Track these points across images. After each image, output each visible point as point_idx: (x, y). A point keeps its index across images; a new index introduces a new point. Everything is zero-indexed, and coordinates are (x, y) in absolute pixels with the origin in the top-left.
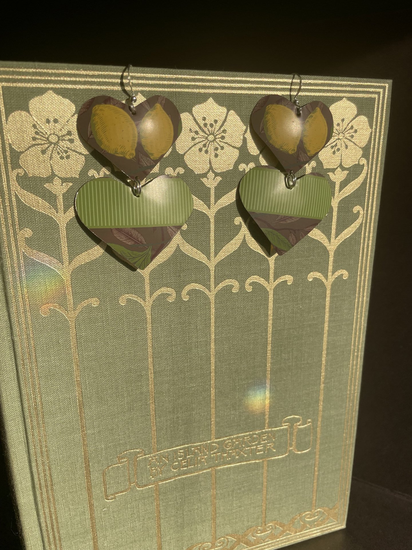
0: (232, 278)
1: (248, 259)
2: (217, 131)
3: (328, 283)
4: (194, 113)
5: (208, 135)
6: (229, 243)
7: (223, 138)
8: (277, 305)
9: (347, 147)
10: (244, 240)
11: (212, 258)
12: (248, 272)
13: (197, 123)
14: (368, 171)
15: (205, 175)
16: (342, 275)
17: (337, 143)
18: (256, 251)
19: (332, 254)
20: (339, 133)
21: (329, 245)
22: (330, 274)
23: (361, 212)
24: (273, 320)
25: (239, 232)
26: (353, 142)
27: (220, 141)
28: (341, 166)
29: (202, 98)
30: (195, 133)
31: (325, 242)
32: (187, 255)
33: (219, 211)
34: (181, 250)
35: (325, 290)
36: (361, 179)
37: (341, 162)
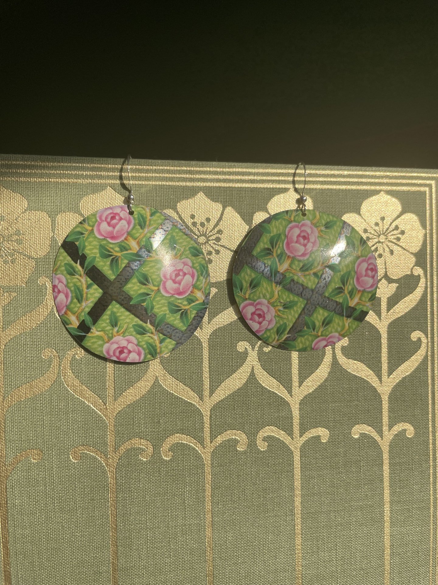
0: (236, 428)
1: (259, 401)
2: (211, 231)
3: (385, 444)
4: (179, 210)
5: (198, 237)
6: (231, 377)
7: (218, 239)
8: (307, 473)
9: (392, 252)
10: (252, 374)
11: (206, 399)
12: (260, 420)
14: (426, 284)
16: (405, 430)
17: (377, 248)
18: (271, 389)
19: (385, 400)
20: (380, 235)
21: (380, 385)
22: (385, 428)
23: (424, 340)
24: (303, 496)
25: (244, 362)
26: (401, 246)
27: (214, 243)
28: (386, 275)
29: (191, 192)
31: (373, 380)
32: (170, 393)
33: (215, 333)
34: (160, 385)
35: (380, 453)
36: (418, 293)
37: (386, 272)
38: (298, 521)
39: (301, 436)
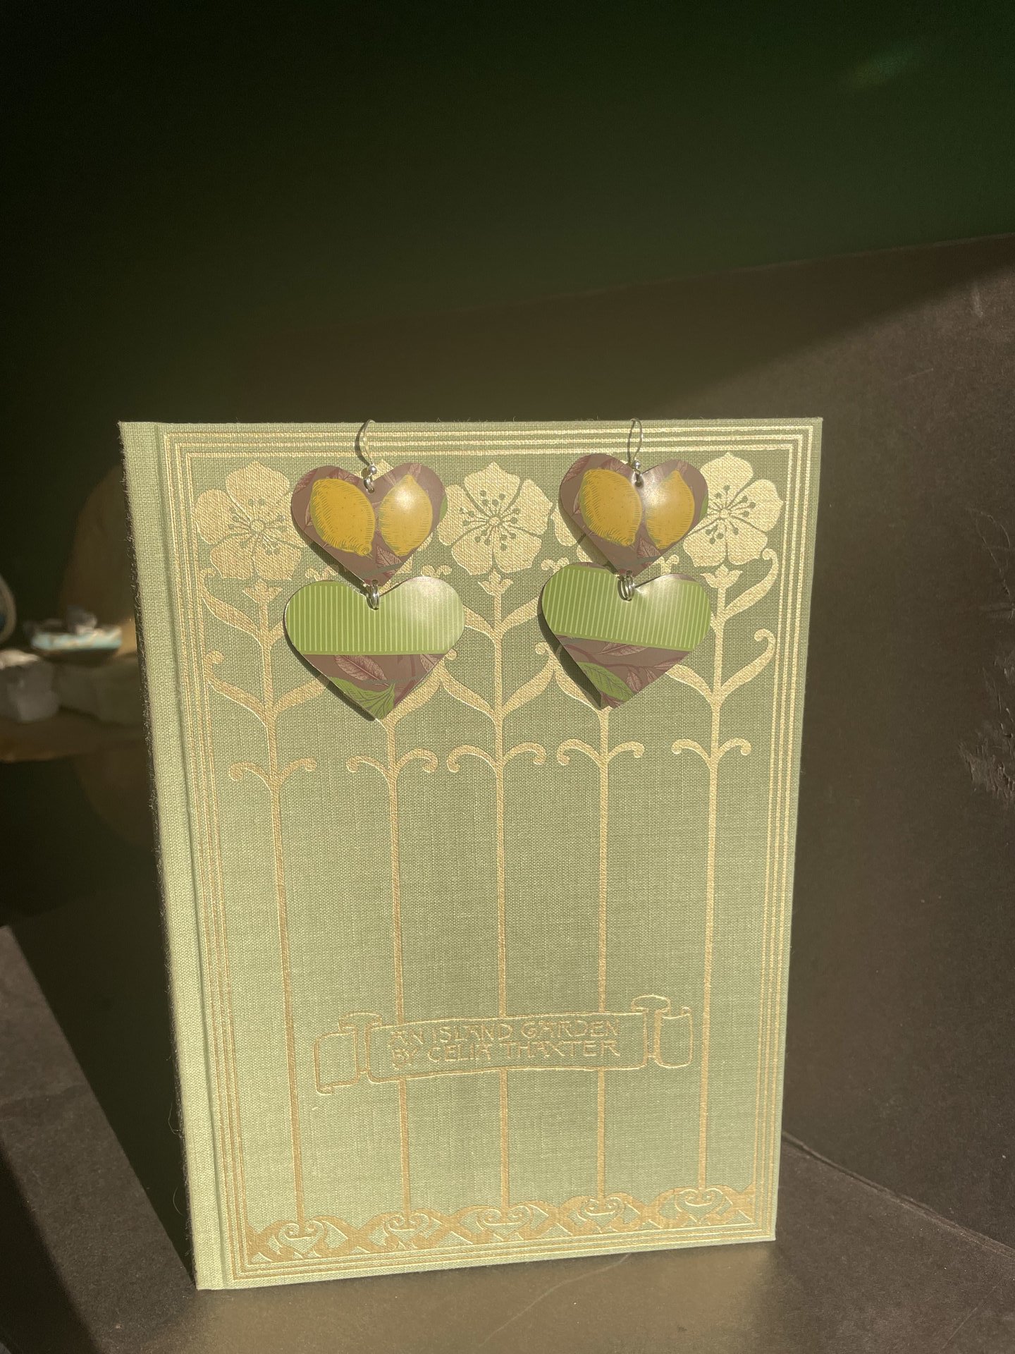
0: (533, 740)
1: (560, 710)
2: (505, 511)
3: (713, 762)
4: (466, 485)
5: (490, 518)
6: (528, 683)
7: (514, 521)
8: (616, 792)
9: (736, 531)
10: (553, 682)
11: (499, 708)
12: (561, 732)
13: (472, 501)
14: (780, 571)
15: (485, 578)
16: (740, 747)
17: (716, 526)
18: (575, 698)
19: (716, 711)
20: (721, 510)
21: (710, 693)
22: (714, 744)
23: (772, 640)
24: (609, 817)
25: (544, 667)
26: (749, 523)
27: (510, 526)
28: (726, 562)
29: (482, 463)
30: (469, 515)
31: (703, 689)
32: (457, 700)
33: (509, 632)
34: (445, 692)
35: (706, 773)
36: (767, 583)
37: (727, 556)
38: (604, 844)
39: (609, 751)
